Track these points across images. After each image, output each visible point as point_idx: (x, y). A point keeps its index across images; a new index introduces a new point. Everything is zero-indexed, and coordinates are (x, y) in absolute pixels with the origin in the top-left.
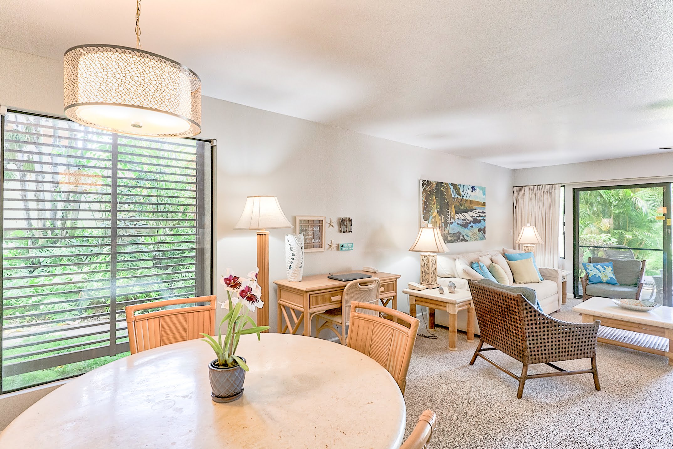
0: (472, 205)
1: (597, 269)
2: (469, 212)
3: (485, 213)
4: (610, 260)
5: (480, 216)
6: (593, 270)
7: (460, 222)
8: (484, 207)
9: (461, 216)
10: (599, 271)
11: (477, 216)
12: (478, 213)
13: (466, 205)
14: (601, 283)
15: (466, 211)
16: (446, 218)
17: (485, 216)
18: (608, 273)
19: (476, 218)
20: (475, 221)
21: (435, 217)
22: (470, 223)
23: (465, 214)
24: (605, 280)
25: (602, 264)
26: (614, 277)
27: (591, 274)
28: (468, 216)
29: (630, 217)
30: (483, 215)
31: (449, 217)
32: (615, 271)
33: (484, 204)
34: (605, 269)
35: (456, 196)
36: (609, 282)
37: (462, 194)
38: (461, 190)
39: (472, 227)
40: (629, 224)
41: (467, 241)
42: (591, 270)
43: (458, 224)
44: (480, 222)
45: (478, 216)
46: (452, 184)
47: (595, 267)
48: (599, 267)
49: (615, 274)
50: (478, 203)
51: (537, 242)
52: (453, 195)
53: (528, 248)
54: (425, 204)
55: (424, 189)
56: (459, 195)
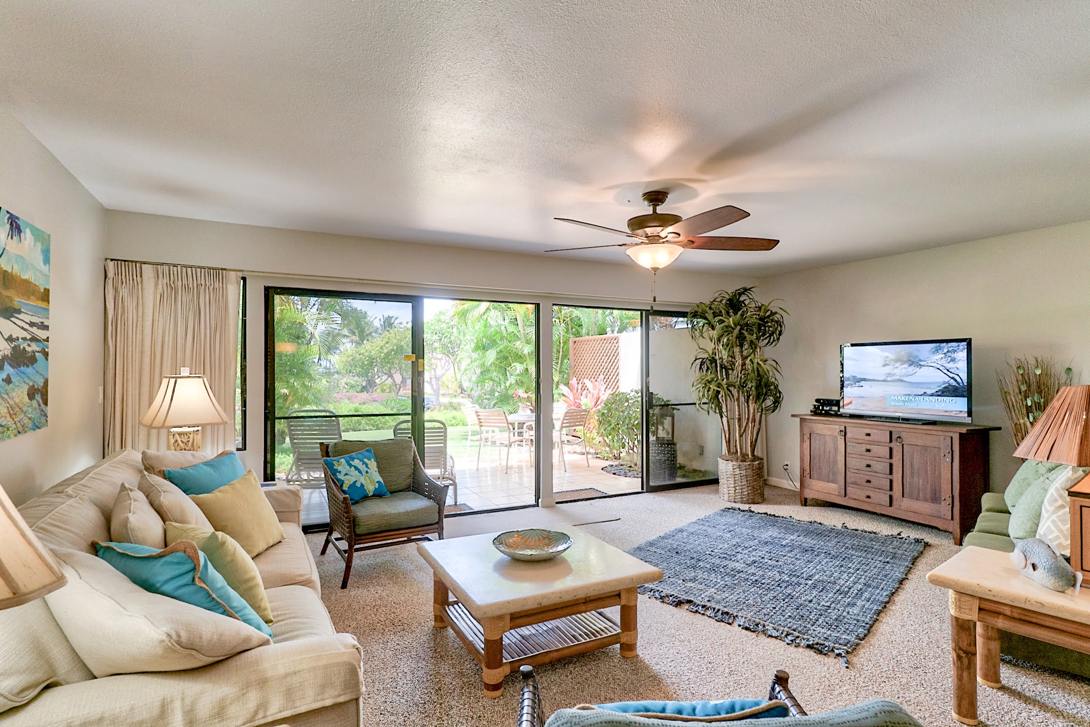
1: (356, 468)
3: (46, 328)
5: (34, 339)
6: (349, 473)
8: (42, 305)
10: (360, 472)
11: (24, 339)
12: (26, 326)
14: (365, 497)
17: (47, 340)
18: (373, 474)
19: (24, 345)
24: (370, 489)
26: (382, 481)
27: (346, 481)
30: (42, 334)
32: (381, 468)
33: (45, 296)
36: (377, 493)
39: (9, 377)
42: (346, 474)
44: (32, 360)
45: (29, 337)
47: (350, 465)
48: (356, 462)
49: (381, 470)
50: (27, 288)
51: (217, 419)
53: (183, 438)
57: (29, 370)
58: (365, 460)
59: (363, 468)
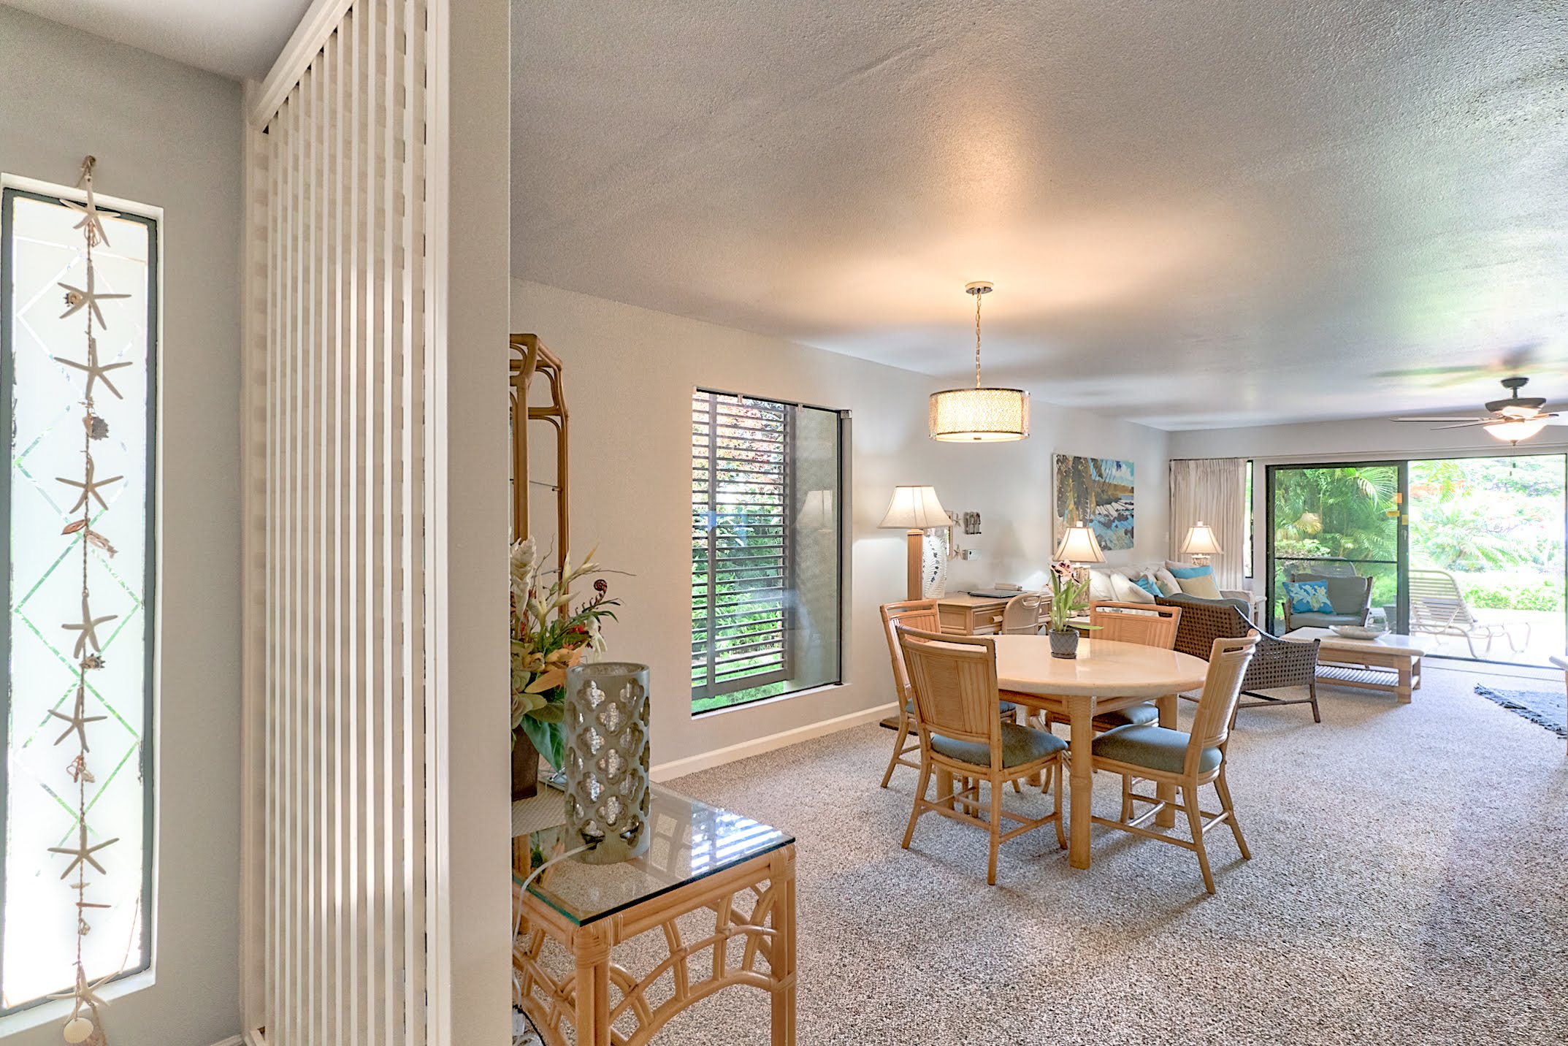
0: (1118, 492)
1: (1305, 590)
2: (1113, 504)
4: (1324, 578)
5: (1127, 510)
6: (1299, 593)
7: (1102, 519)
8: (1131, 494)
9: (1101, 509)
10: (1308, 593)
13: (1110, 493)
14: (1311, 611)
16: (1085, 512)
18: (1320, 596)
19: (1123, 512)
20: (1121, 518)
21: (1071, 511)
22: (1114, 521)
23: (1108, 506)
24: (1316, 606)
25: (1311, 583)
26: (1328, 602)
27: (1297, 598)
28: (1112, 509)
29: (1350, 512)
30: (1130, 507)
31: (1089, 511)
32: (1330, 594)
33: (1132, 490)
34: (1315, 590)
35: (1097, 478)
36: (1322, 610)
37: (1104, 475)
38: (1103, 468)
39: (1116, 526)
40: (1348, 524)
41: (1110, 549)
42: (1297, 594)
43: (1099, 522)
44: (1127, 519)
46: (1093, 460)
47: (1301, 588)
48: (1307, 587)
50: (1124, 489)
51: (1214, 552)
52: (1093, 477)
53: (1199, 561)
54: (1060, 491)
55: (1059, 469)
56: (1101, 475)
57: (1125, 523)
58: (1316, 587)
59: (1311, 591)
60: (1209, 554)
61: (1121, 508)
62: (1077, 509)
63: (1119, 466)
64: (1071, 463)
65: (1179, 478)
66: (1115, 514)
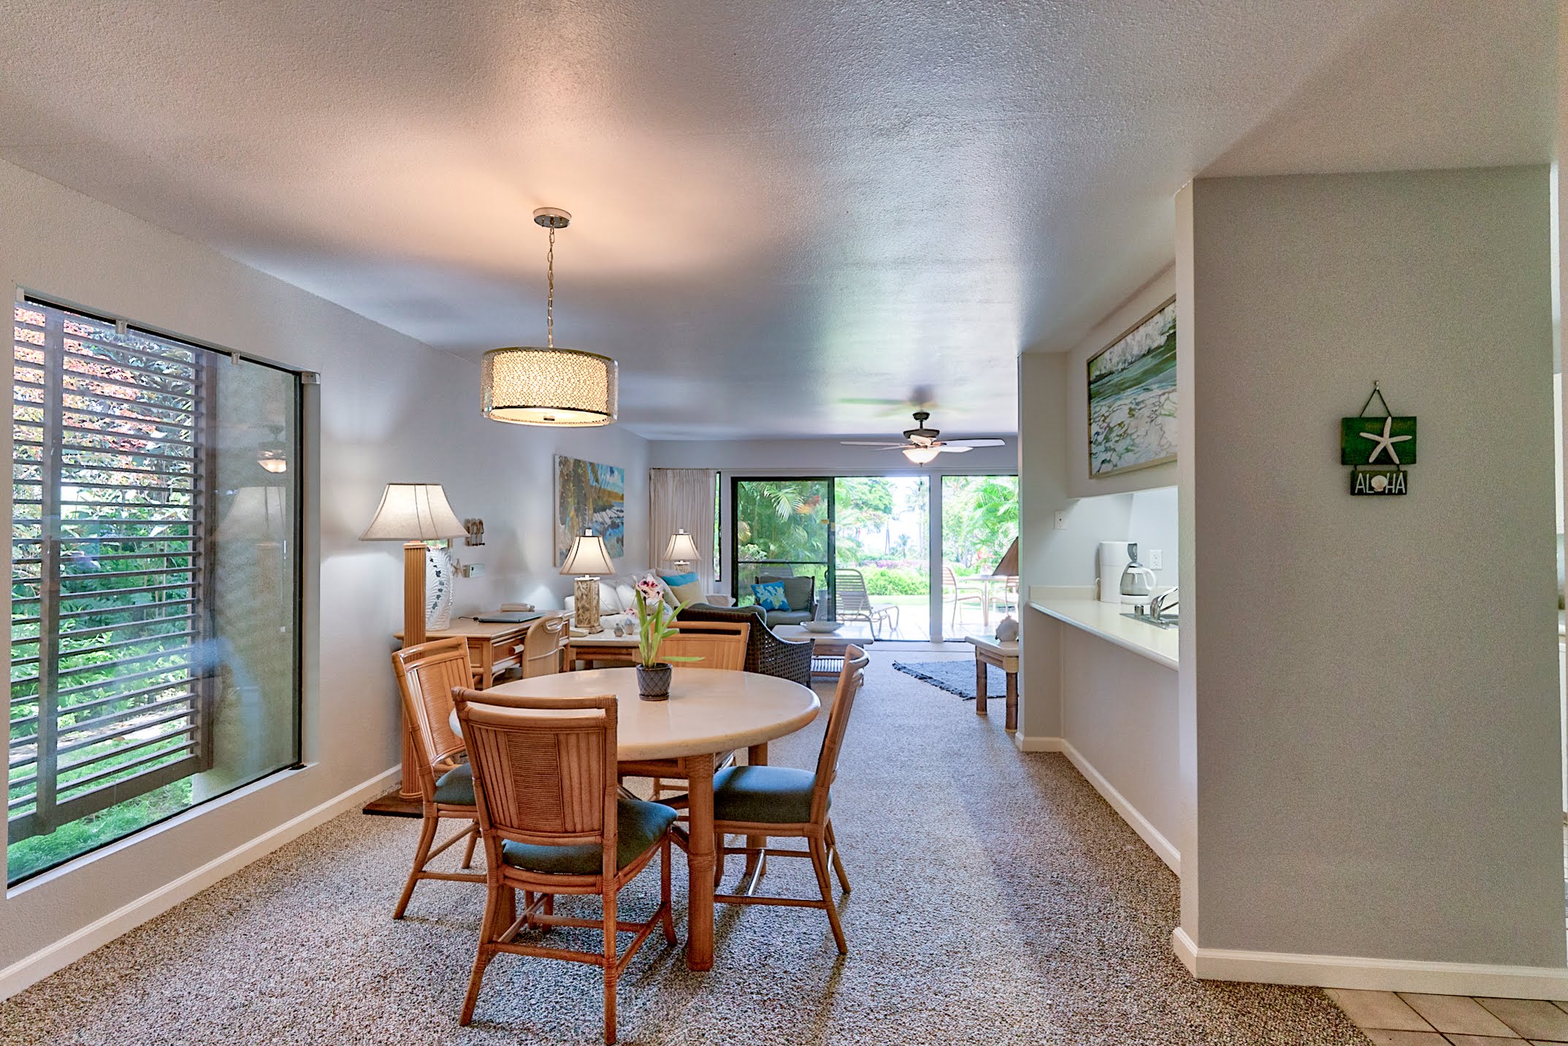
0: (611, 499)
1: (769, 591)
2: (607, 511)
3: (623, 512)
4: (780, 579)
5: (618, 517)
6: (764, 594)
7: (599, 526)
8: (621, 501)
9: (598, 517)
10: (771, 594)
11: (615, 517)
12: (615, 511)
13: (605, 499)
14: (772, 609)
15: (604, 510)
16: (584, 520)
17: (623, 517)
18: (780, 596)
19: (615, 520)
20: (614, 526)
21: (572, 518)
22: (608, 528)
23: (603, 513)
24: (777, 605)
25: (773, 584)
26: (785, 601)
27: (762, 598)
28: (606, 516)
30: (621, 515)
31: (588, 517)
32: (786, 593)
33: (622, 498)
34: (776, 590)
35: (594, 484)
36: (782, 608)
37: (600, 480)
38: (599, 473)
39: (610, 534)
43: (596, 530)
44: (618, 526)
46: (591, 464)
47: (765, 589)
48: (770, 588)
49: (786, 596)
50: (616, 496)
51: (695, 558)
52: (591, 481)
53: (681, 567)
54: (562, 497)
55: (561, 472)
56: (597, 481)
57: (617, 531)
58: (777, 587)
59: (773, 592)
60: (688, 561)
61: (614, 515)
62: (577, 516)
63: (612, 472)
64: (572, 465)
65: (659, 486)
66: (609, 522)
